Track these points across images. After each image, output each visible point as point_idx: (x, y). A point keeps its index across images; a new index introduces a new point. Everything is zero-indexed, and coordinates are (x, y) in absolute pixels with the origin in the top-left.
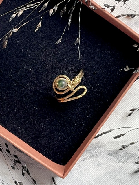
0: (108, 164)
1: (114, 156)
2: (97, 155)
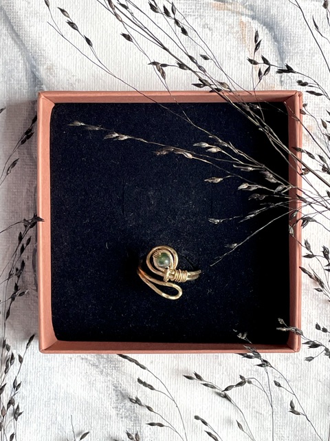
0: (100, 395)
1: (117, 395)
2: (102, 372)
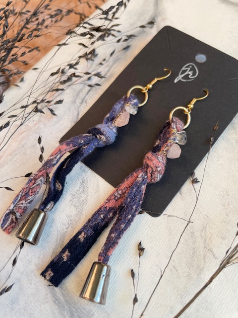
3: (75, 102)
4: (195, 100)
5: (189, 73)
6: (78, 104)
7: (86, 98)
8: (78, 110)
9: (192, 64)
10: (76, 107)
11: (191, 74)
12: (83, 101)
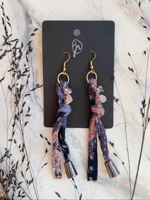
3: (32, 100)
4: (91, 62)
5: (78, 47)
6: (35, 100)
7: (36, 95)
8: (38, 104)
9: (75, 40)
10: (35, 102)
11: (79, 47)
12: (35, 97)
